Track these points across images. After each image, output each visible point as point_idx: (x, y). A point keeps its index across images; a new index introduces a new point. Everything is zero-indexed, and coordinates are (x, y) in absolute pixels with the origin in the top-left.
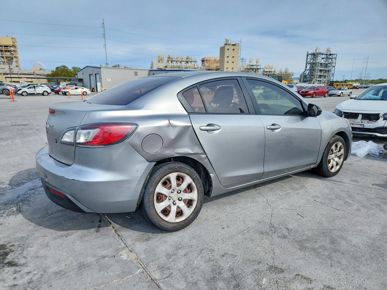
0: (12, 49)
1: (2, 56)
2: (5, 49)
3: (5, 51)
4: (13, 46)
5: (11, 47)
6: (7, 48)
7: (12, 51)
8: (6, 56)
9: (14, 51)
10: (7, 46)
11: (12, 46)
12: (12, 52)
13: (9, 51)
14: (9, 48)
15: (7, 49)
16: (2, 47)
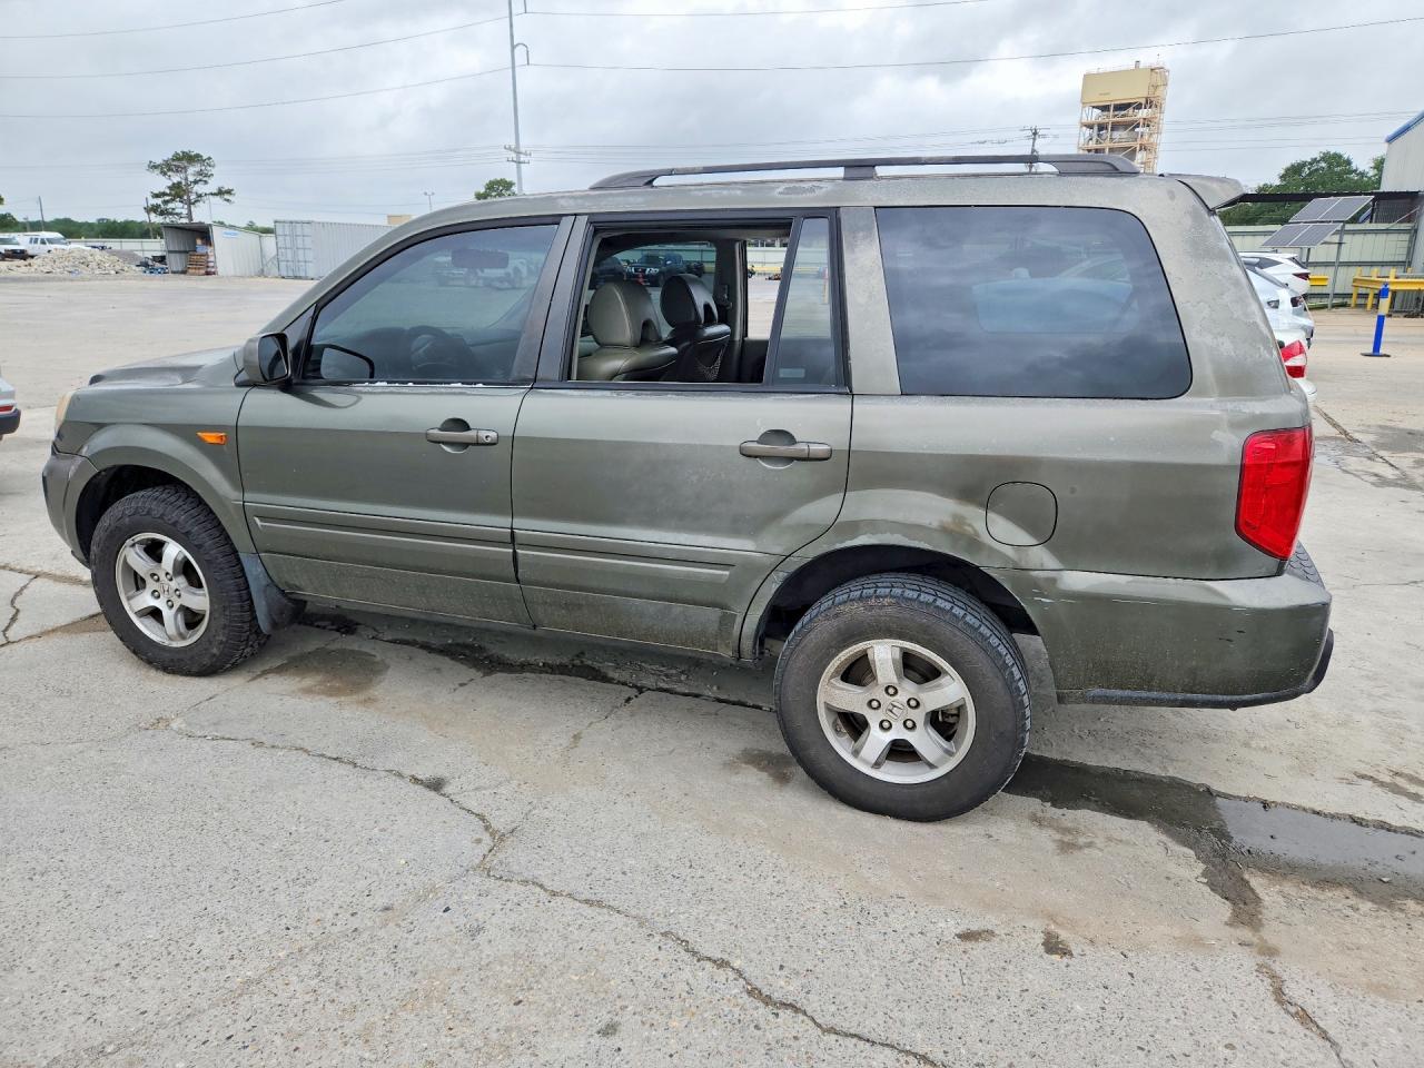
0: (1143, 113)
1: (1099, 146)
2: (1116, 119)
3: (1115, 127)
4: (1149, 103)
5: (1139, 106)
6: (1123, 112)
7: (1138, 126)
8: (1112, 145)
9: (1147, 123)
10: (1128, 105)
11: (1143, 101)
12: (1137, 130)
13: (1125, 126)
14: (1131, 110)
15: (1123, 116)
16: (1109, 111)
